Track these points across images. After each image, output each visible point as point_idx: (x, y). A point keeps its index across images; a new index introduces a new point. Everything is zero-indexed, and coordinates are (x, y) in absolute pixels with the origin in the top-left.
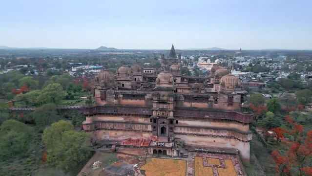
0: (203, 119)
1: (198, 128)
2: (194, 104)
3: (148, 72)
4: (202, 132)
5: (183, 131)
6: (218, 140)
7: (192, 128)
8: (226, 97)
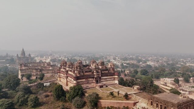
0: (107, 76)
1: (106, 79)
2: (105, 72)
3: (34, 65)
4: (108, 80)
5: (103, 80)
6: (111, 81)
7: (105, 79)
8: (112, 69)
